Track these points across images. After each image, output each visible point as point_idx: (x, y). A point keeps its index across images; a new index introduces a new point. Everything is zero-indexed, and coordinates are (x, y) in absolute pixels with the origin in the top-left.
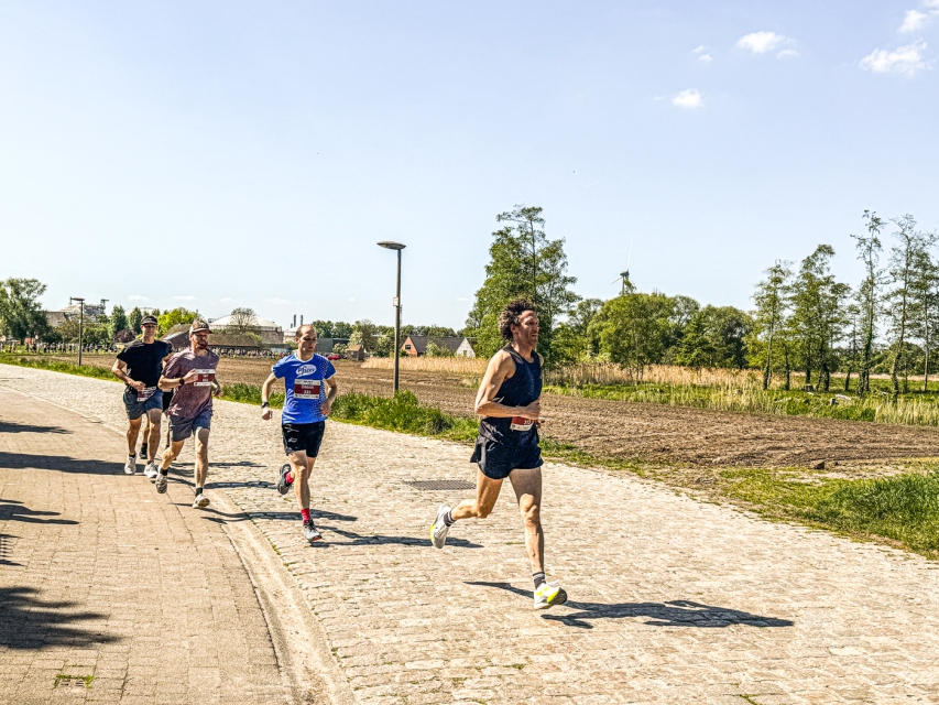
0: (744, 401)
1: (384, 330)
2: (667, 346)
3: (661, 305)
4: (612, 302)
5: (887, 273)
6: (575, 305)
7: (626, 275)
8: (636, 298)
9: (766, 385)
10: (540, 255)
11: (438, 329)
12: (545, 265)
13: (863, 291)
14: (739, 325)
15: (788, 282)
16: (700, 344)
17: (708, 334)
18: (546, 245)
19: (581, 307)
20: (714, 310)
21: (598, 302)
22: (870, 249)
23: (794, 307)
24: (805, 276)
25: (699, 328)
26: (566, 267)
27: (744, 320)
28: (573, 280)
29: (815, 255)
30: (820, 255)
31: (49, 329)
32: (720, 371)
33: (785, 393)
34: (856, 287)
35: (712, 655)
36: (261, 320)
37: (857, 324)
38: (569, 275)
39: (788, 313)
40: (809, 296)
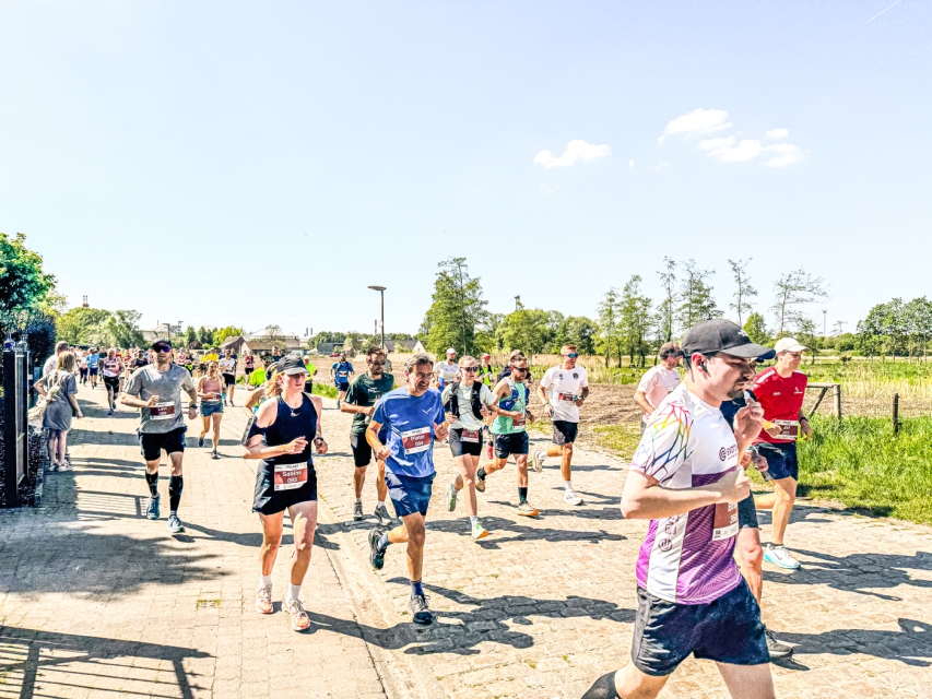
1: (366, 337)
2: (545, 342)
3: (540, 317)
4: (510, 316)
5: (679, 295)
6: (488, 319)
7: (518, 298)
8: (525, 313)
9: (607, 364)
10: (465, 287)
11: (400, 334)
12: (468, 294)
13: (666, 303)
14: (588, 327)
15: (617, 301)
17: (570, 334)
18: (469, 281)
19: (491, 319)
20: (573, 319)
21: (501, 315)
22: (668, 280)
23: (622, 316)
24: (626, 297)
25: (565, 330)
26: (482, 294)
27: (591, 325)
28: (486, 303)
29: (631, 282)
31: (145, 342)
33: (619, 370)
34: (659, 302)
35: (614, 560)
36: (285, 332)
37: (661, 325)
38: (483, 300)
39: (618, 320)
40: (630, 309)
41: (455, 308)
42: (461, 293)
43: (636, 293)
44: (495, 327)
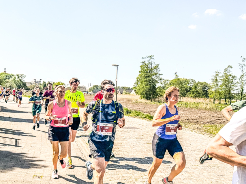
0: (208, 107)
2: (187, 92)
3: (185, 81)
4: (172, 80)
6: (162, 81)
7: (176, 73)
8: (179, 79)
9: (214, 103)
10: (153, 68)
11: (126, 87)
12: (154, 71)
13: (240, 78)
14: (207, 87)
15: (220, 75)
16: (196, 92)
17: (198, 89)
18: (155, 65)
19: (164, 82)
20: (200, 83)
21: (168, 80)
22: (242, 66)
23: (222, 82)
24: (225, 74)
25: (196, 87)
26: (160, 71)
27: (208, 85)
28: (162, 75)
29: (227, 68)
30: (229, 68)
31: (27, 87)
32: (202, 99)
33: (219, 105)
34: (239, 77)
37: (239, 87)
38: (161, 74)
39: (220, 84)
40: (226, 79)
41: (148, 77)
42: (151, 70)
43: (229, 73)
44: (165, 85)
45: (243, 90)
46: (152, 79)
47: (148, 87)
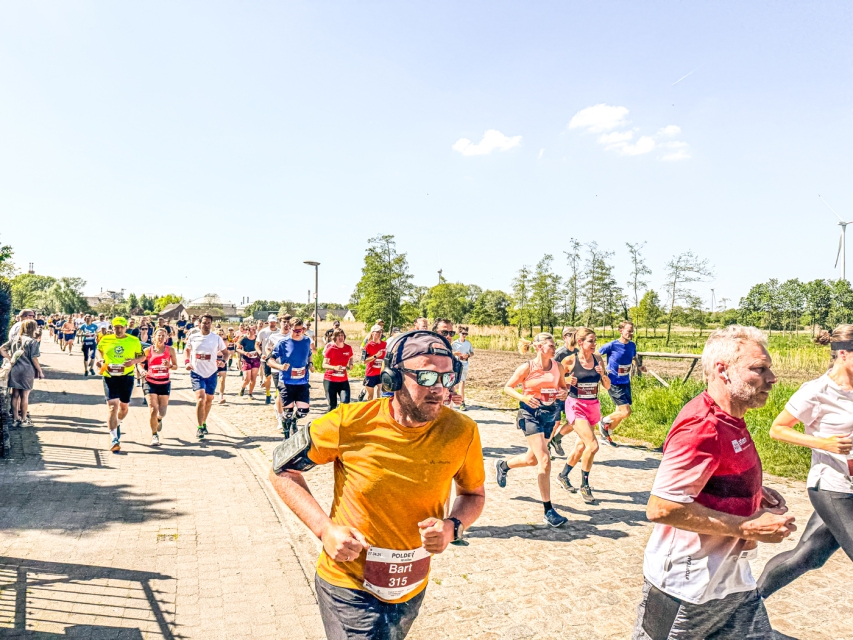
0: (509, 345)
1: (300, 306)
2: (465, 313)
3: (461, 290)
4: (433, 289)
5: (583, 273)
6: (413, 291)
7: (440, 272)
8: (447, 286)
9: (519, 335)
10: (393, 262)
11: (332, 304)
12: (396, 268)
13: (571, 281)
14: (504, 300)
15: (530, 277)
16: (484, 312)
18: (396, 257)
19: (416, 291)
20: (491, 292)
21: (426, 288)
22: (574, 259)
23: (534, 291)
24: (538, 274)
25: (483, 303)
26: (408, 269)
27: (506, 298)
28: (411, 276)
29: (543, 261)
30: (546, 261)
32: (495, 327)
34: (566, 279)
36: (222, 300)
37: (567, 300)
38: (409, 274)
39: (530, 295)
40: (541, 284)
41: (383, 281)
42: (388, 267)
43: (546, 270)
44: (419, 299)
45: (575, 308)
46: (392, 287)
47: (383, 304)
